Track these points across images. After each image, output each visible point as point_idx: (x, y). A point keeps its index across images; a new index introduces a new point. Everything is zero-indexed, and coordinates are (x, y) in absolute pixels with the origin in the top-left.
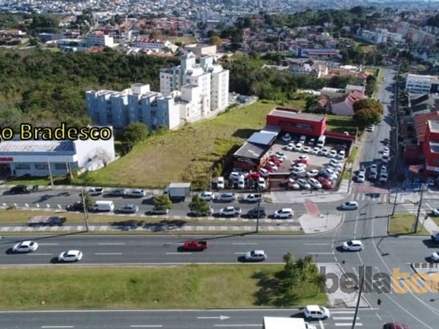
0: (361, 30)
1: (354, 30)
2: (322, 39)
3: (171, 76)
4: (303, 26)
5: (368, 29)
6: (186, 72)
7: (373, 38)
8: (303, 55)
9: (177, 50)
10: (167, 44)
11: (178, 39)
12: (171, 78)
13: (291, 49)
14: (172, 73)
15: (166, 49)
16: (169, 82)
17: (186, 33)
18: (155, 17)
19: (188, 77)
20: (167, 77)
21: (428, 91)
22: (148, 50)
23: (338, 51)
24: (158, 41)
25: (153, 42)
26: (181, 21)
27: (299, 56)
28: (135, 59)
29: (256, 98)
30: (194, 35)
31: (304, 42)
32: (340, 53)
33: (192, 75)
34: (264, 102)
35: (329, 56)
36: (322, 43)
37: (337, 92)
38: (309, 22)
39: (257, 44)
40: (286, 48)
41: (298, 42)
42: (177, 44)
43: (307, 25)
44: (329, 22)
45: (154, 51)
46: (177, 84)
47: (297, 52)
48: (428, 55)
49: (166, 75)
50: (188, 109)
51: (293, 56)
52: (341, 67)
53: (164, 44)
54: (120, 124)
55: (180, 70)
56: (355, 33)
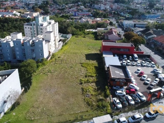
0: (94, 5)
1: (91, 5)
2: (81, 8)
3: (31, 27)
4: (70, 4)
5: (96, 4)
6: (40, 24)
7: (99, 8)
8: (77, 15)
9: (20, 15)
10: (15, 12)
11: (19, 10)
12: (31, 28)
13: (70, 13)
14: (32, 25)
15: (15, 15)
16: (30, 30)
17: (21, 8)
18: (3, 1)
19: (41, 27)
20: (29, 28)
21: (133, 27)
22: (6, 16)
23: (90, 13)
24: (10, 11)
25: (7, 12)
26: (16, 3)
27: (75, 16)
28: (2, 19)
29: (71, 35)
30: (25, 9)
31: (74, 10)
32: (91, 14)
33: (43, 26)
34: (76, 37)
35: (87, 15)
36: (82, 10)
37: (104, 29)
38: (72, 2)
39: (56, 11)
40: (69, 13)
41: (72, 10)
42: (19, 12)
43: (72, 4)
44: (80, 2)
45: (9, 16)
46: (35, 31)
47: (74, 14)
48: (124, 13)
49: (27, 27)
50: (50, 45)
51: (73, 16)
52: (96, 19)
53: (13, 12)
54: (9, 59)
55: (35, 23)
56: (92, 6)
